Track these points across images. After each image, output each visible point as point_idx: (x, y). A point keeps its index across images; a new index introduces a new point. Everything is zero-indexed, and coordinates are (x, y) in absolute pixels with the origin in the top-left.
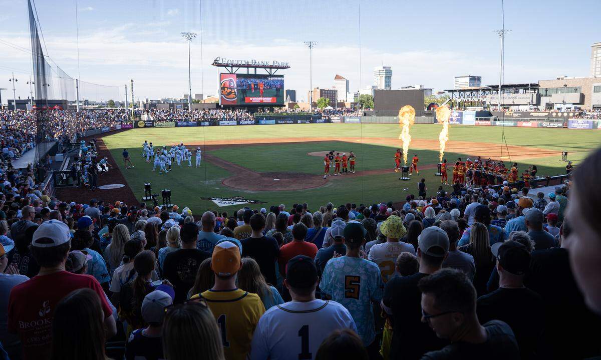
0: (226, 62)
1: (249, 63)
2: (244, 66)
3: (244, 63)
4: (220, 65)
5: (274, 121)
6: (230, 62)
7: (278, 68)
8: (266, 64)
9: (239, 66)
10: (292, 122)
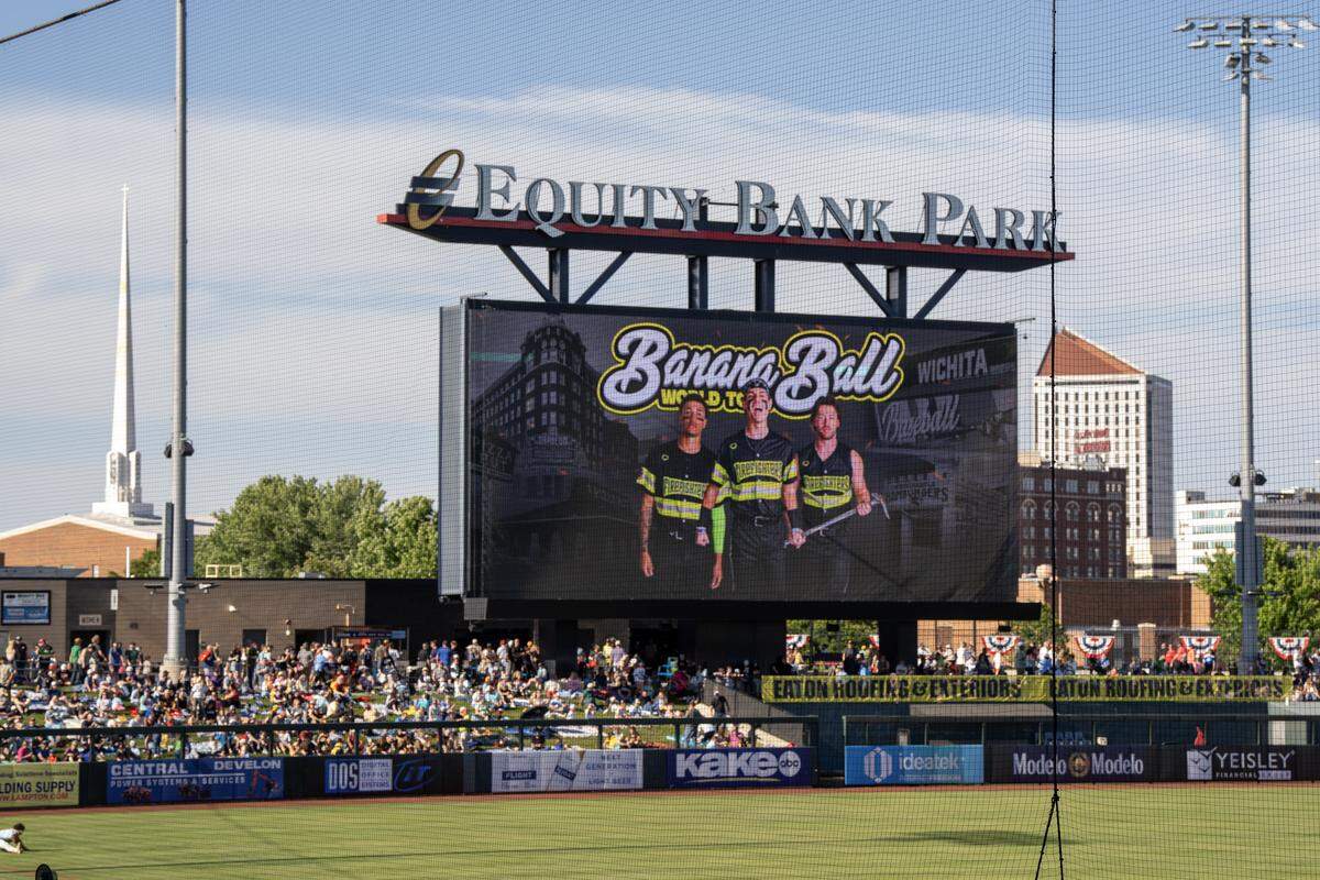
0: (517, 200)
1: (715, 215)
2: (664, 238)
3: (666, 209)
4: (458, 227)
5: (973, 753)
6: (545, 203)
7: (962, 256)
8: (858, 224)
9: (625, 238)
10: (1136, 766)
